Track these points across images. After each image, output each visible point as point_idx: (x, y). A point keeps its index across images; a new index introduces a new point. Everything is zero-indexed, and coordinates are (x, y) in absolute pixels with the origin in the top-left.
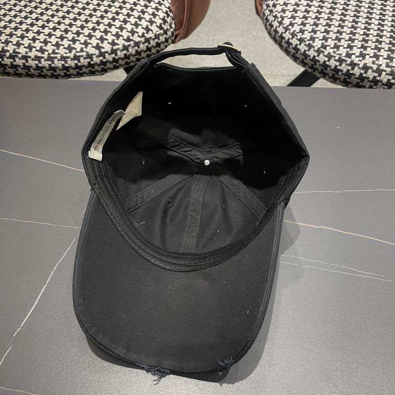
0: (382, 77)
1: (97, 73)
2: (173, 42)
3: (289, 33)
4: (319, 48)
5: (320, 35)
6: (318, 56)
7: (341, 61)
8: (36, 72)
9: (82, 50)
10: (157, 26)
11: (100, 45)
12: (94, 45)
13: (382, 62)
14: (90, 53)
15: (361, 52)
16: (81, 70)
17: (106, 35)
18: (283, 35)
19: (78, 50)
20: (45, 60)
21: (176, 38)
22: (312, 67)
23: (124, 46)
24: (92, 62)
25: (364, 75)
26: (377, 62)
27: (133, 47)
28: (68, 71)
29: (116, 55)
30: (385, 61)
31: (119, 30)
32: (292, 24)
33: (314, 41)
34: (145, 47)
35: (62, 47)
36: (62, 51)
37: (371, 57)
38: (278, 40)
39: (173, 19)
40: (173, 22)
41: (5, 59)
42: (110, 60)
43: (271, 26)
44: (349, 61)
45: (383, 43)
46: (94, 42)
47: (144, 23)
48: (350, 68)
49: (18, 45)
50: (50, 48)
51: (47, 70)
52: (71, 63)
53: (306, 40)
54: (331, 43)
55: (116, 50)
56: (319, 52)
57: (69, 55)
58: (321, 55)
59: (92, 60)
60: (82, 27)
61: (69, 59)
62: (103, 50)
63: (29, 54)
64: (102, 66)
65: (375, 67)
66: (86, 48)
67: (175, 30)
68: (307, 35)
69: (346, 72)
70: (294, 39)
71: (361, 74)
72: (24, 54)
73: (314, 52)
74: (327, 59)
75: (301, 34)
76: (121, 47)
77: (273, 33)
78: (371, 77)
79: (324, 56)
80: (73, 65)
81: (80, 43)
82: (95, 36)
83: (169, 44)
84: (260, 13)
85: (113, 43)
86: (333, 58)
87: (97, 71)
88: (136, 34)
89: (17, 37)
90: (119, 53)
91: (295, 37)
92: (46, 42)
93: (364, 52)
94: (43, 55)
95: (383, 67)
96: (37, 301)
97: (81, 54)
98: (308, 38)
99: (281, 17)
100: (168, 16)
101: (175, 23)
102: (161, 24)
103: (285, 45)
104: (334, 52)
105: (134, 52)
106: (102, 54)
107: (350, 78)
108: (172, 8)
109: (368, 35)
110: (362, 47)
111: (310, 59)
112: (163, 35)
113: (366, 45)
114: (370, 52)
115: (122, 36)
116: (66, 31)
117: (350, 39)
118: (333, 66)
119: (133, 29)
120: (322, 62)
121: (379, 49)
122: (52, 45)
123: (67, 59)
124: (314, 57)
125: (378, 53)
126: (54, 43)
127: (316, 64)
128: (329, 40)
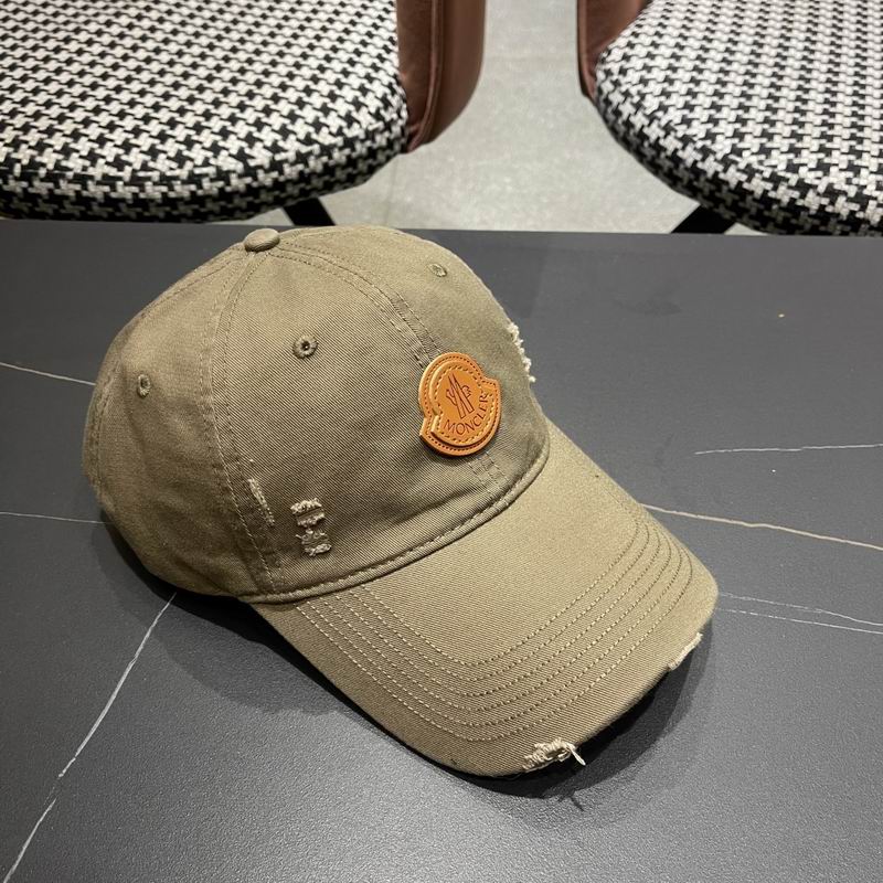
0: (868, 211)
1: (238, 214)
2: (404, 150)
3: (659, 126)
4: (726, 156)
5: (726, 128)
6: (725, 171)
7: (776, 180)
8: (104, 212)
9: (206, 163)
10: (370, 113)
11: (247, 151)
12: (234, 152)
13: (868, 180)
14: (225, 169)
15: (819, 160)
16: (203, 205)
17: (259, 130)
18: (646, 131)
19: (199, 161)
20: (126, 184)
21: (409, 141)
22: (711, 197)
23: (298, 154)
24: (228, 189)
25: (829, 209)
26: (855, 181)
27: (318, 157)
28: (175, 208)
29: (281, 172)
30: (873, 177)
31: (287, 121)
32: (663, 108)
33: (713, 142)
34: (344, 159)
35: (162, 156)
36: (162, 164)
37: (841, 170)
38: (633, 141)
39: (405, 101)
40: (405, 106)
41: (37, 183)
42: (267, 184)
43: (618, 113)
44: (793, 179)
45: (866, 142)
46: (233, 145)
47: (342, 107)
48: (796, 194)
49: (66, 151)
50: (136, 158)
51: (129, 206)
52: (181, 190)
53: (695, 139)
54: (752, 143)
55: (281, 162)
56: (726, 162)
57: (177, 172)
58: (732, 169)
59: (228, 184)
60: (207, 115)
61: (179, 182)
62: (252, 163)
63: (91, 171)
64: (250, 199)
65: (852, 191)
66: (215, 157)
67: (409, 123)
68: (698, 130)
69: (789, 204)
70: (670, 138)
71: (822, 207)
72: (79, 171)
73: (715, 164)
74: (744, 177)
75: (684, 127)
76: (291, 155)
77: (622, 129)
78: (844, 213)
79: (739, 170)
80: (186, 194)
81: (203, 148)
82: (235, 134)
83: (395, 155)
84: (590, 89)
85: (275, 148)
86: (757, 175)
87: (238, 208)
88: (325, 130)
89: (64, 135)
90: (287, 169)
91: (673, 133)
92: (127, 147)
93: (827, 160)
94: (120, 174)
95: (870, 191)
96: (113, 697)
97: (205, 170)
98: (702, 135)
99: (639, 93)
100: (394, 92)
101: (408, 110)
102: (378, 110)
103: (649, 152)
104: (761, 162)
105: (319, 168)
106: (250, 172)
107: (797, 216)
108: (403, 78)
109: (831, 126)
110: (822, 149)
111: (707, 180)
112: (382, 132)
113: (829, 145)
114: (839, 159)
115: (295, 133)
116: (172, 123)
117: (794, 135)
118: (759, 192)
119: (317, 118)
120: (733, 183)
121: (859, 154)
122: (142, 152)
123: (174, 182)
124: (716, 173)
125: (857, 162)
126: (145, 148)
127: (719, 190)
128: (748, 137)
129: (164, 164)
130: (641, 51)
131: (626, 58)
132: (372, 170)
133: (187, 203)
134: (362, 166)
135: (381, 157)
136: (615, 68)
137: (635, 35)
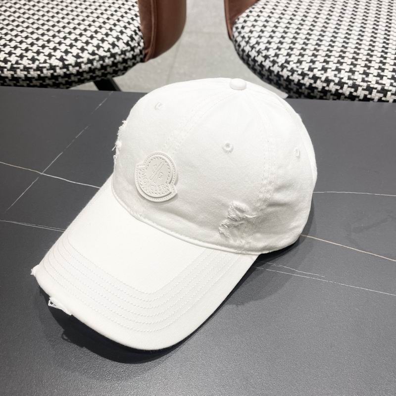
0: (344, 89)
1: (61, 86)
2: (142, 61)
3: (255, 51)
4: (282, 64)
5: (284, 52)
6: (282, 71)
7: (303, 75)
9: (45, 62)
10: (124, 43)
11: (65, 57)
12: (59, 57)
13: (344, 75)
14: (54, 64)
15: (323, 66)
16: (44, 81)
17: (71, 48)
18: (250, 53)
19: (42, 61)
20: (8, 70)
21: (145, 56)
23: (88, 59)
24: (55, 74)
25: (327, 88)
26: (338, 75)
27: (98, 61)
28: (31, 82)
29: (80, 67)
30: (347, 74)
31: (84, 45)
32: (258, 43)
33: (278, 58)
34: (110, 63)
35: (25, 58)
36: (25, 62)
37: (332, 70)
38: (246, 58)
39: (142, 38)
40: (142, 41)
42: (74, 72)
43: (239, 46)
44: (311, 74)
45: (346, 58)
46: (58, 54)
47: (110, 39)
48: (312, 81)
50: (13, 59)
51: (10, 80)
52: (34, 74)
53: (270, 56)
54: (294, 58)
55: (80, 63)
56: (283, 67)
57: (32, 66)
58: (285, 70)
59: (55, 71)
60: (49, 41)
61: (32, 70)
62: (66, 63)
64: (66, 79)
65: (337, 80)
66: (49, 59)
67: (144, 48)
68: (272, 53)
69: (309, 86)
71: (324, 87)
73: (278, 68)
74: (290, 74)
75: (266, 51)
76: (85, 60)
77: (241, 53)
78: (333, 90)
79: (288, 70)
80: (36, 76)
81: (44, 55)
82: (60, 49)
83: (138, 62)
84: (231, 36)
85: (78, 56)
86: (295, 73)
87: (61, 83)
88: (101, 49)
90: (83, 66)
91: (261, 54)
92: (10, 54)
93: (326, 66)
94: (6, 66)
95: (345, 80)
97: (44, 65)
98: (273, 55)
99: (248, 37)
100: (136, 34)
101: (144, 43)
102: (128, 41)
103: (251, 63)
104: (297, 67)
105: (99, 66)
106: (66, 66)
107: (313, 92)
108: (141, 28)
109: (331, 51)
110: (325, 61)
111: (275, 75)
112: (129, 51)
113: (328, 60)
114: (333, 66)
115: (87, 50)
116: (32, 44)
117: (314, 55)
118: (296, 81)
119: (99, 44)
120: (285, 77)
121: (341, 64)
122: (16, 56)
123: (30, 70)
124: (278, 72)
125: (340, 67)
126: (18, 55)
127: (280, 80)
128: (293, 56)
129: (26, 62)
130: (252, 18)
131: (245, 21)
132: (126, 69)
133: (36, 80)
134: (120, 67)
135: (130, 63)
136: (240, 26)
137: (251, 12)
